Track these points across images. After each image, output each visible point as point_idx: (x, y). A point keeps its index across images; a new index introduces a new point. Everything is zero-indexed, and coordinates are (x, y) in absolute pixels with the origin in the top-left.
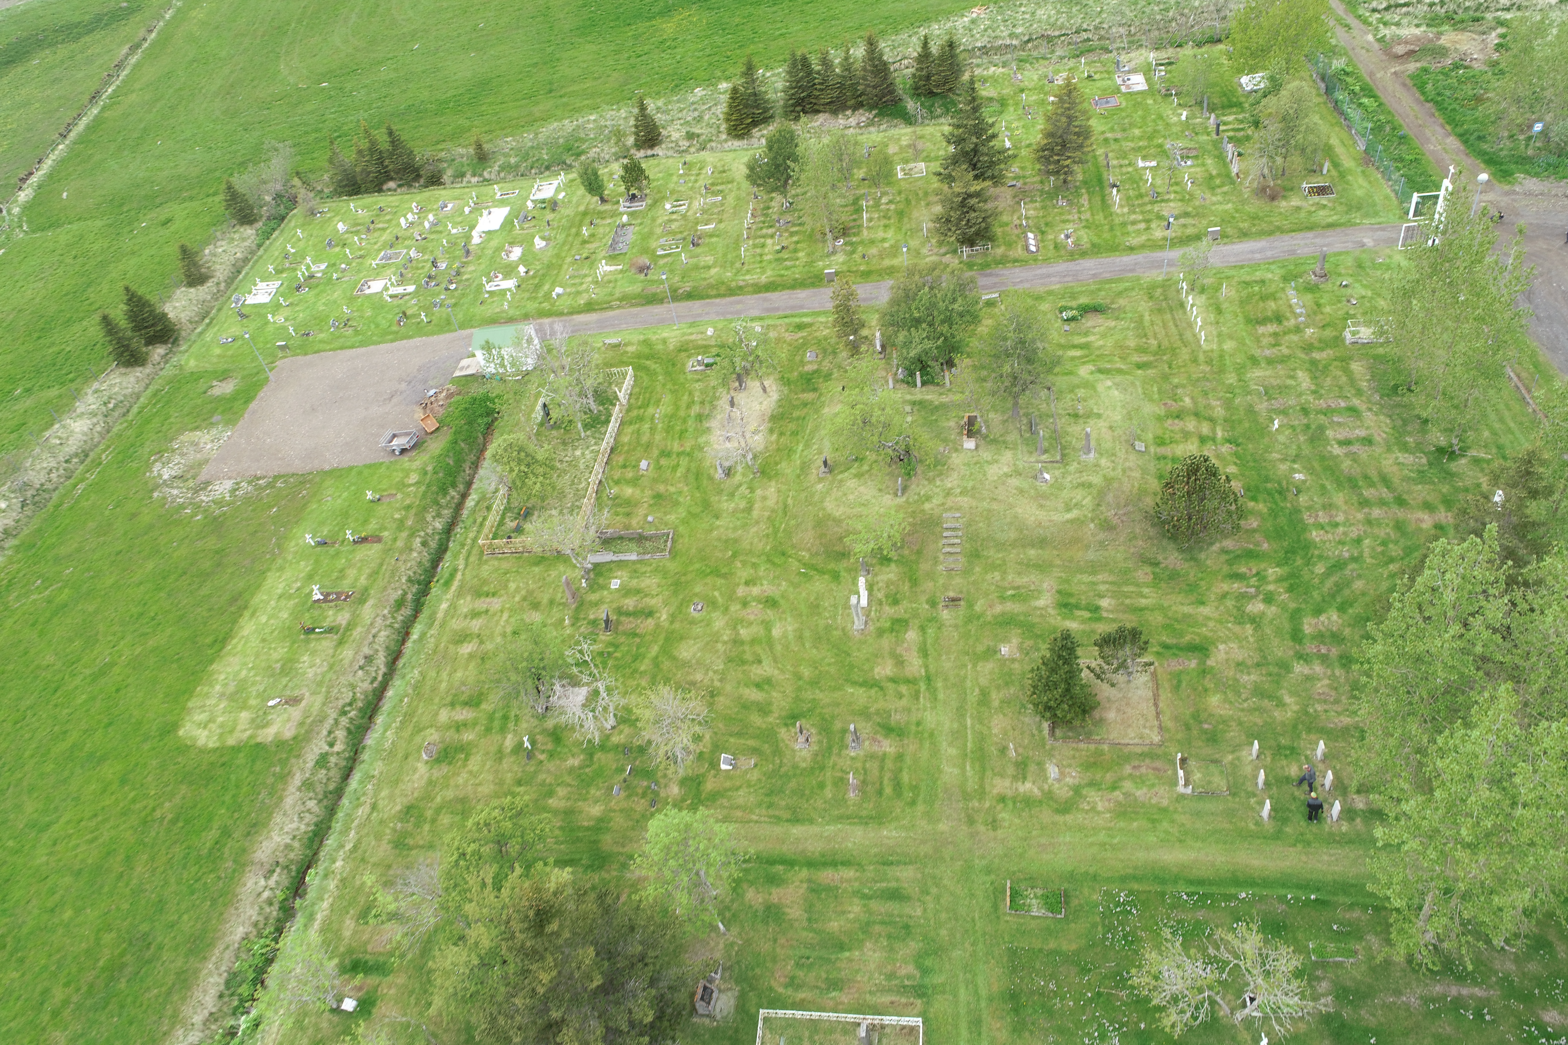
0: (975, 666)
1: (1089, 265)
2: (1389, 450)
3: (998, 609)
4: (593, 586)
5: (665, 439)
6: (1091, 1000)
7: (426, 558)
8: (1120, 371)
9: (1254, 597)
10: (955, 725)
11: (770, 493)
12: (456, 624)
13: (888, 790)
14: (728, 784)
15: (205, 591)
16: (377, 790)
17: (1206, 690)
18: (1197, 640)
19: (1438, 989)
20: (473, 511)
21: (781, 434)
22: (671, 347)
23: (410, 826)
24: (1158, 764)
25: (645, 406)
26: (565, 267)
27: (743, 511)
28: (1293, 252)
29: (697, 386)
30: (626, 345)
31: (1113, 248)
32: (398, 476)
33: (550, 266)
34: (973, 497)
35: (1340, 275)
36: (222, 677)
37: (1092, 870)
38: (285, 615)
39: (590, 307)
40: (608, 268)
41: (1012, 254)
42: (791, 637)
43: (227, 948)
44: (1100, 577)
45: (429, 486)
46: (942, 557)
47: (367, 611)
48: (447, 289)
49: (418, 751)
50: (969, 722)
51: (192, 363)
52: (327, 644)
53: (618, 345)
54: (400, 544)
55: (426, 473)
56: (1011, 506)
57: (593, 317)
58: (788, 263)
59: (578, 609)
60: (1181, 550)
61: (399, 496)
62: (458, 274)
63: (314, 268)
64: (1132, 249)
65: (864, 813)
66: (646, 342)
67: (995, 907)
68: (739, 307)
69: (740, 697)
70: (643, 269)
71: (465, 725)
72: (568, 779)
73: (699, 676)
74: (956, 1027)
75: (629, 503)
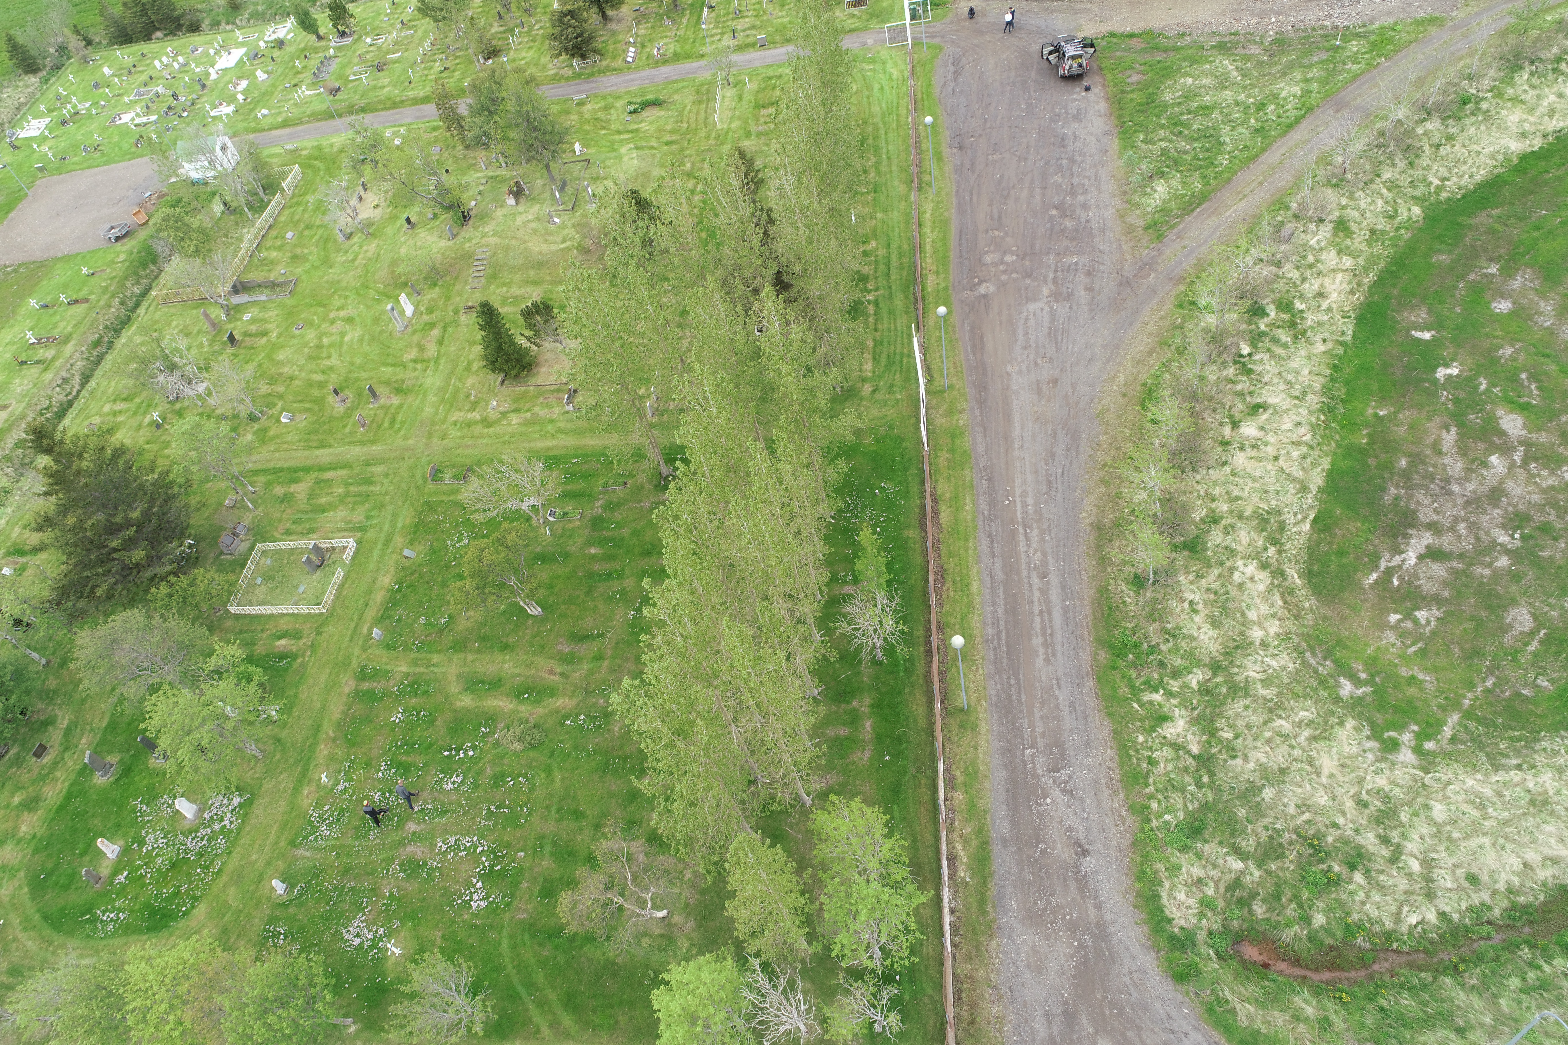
1: (665, 70)
4: (231, 319)
5: (311, 217)
7: (122, 312)
8: (652, 148)
10: (443, 384)
11: (371, 247)
13: (386, 425)
14: (283, 430)
21: (395, 207)
22: (335, 150)
24: (561, 395)
25: (304, 194)
26: (276, 93)
27: (350, 261)
30: (302, 149)
31: (689, 56)
32: (110, 257)
33: (265, 94)
34: (500, 237)
37: (492, 456)
38: (8, 355)
39: (285, 124)
40: (308, 93)
41: (614, 65)
45: (132, 263)
46: (470, 280)
47: (69, 349)
48: (180, 116)
50: (453, 381)
52: (34, 371)
53: (296, 150)
54: (102, 303)
55: (132, 254)
56: (525, 242)
57: (287, 131)
58: (441, 81)
59: (216, 335)
61: (108, 271)
62: (193, 104)
63: (80, 107)
64: (702, 56)
65: (366, 439)
66: (318, 147)
67: (425, 481)
68: (396, 116)
69: (309, 379)
70: (334, 92)
71: (120, 412)
73: (286, 370)
74: (375, 543)
75: (273, 263)
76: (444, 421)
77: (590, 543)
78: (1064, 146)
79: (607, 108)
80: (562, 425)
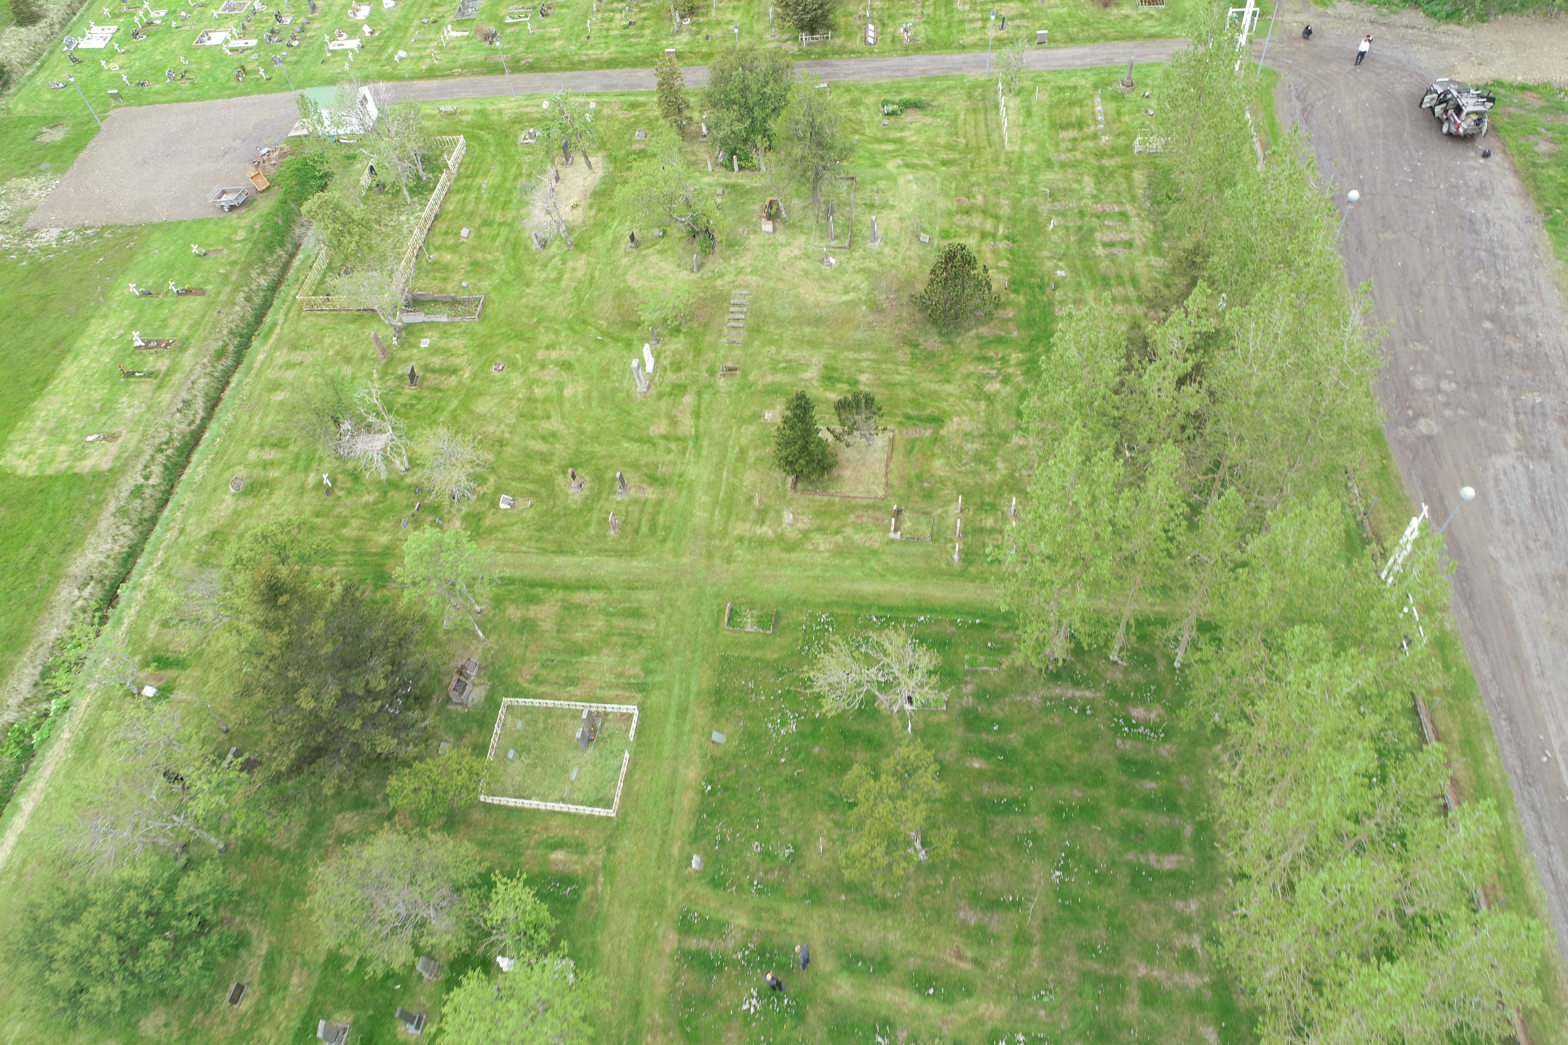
0: (739, 428)
1: (920, 61)
2: (1145, 252)
3: (769, 379)
4: (404, 344)
5: (488, 209)
6: (781, 696)
7: (249, 312)
8: (925, 167)
9: (993, 378)
10: (712, 477)
11: (580, 264)
12: (270, 374)
13: (644, 529)
14: (505, 521)
15: (29, 334)
16: (186, 517)
17: (933, 455)
18: (937, 412)
19: (1058, 691)
20: (298, 270)
21: (600, 210)
22: (506, 118)
23: (214, 549)
24: (878, 514)
25: (473, 176)
26: (412, 30)
27: (553, 281)
28: (1110, 61)
29: (527, 159)
30: (461, 113)
31: (947, 45)
32: (225, 233)
33: (396, 28)
34: (761, 276)
35: (1146, 85)
36: (43, 413)
37: (803, 597)
38: (106, 359)
39: (431, 73)
40: (454, 34)
41: (850, 45)
42: (580, 397)
43: (42, 645)
44: (864, 355)
45: (255, 244)
46: (726, 330)
47: (187, 359)
48: (289, 45)
49: (227, 484)
50: (725, 475)
51: (21, 107)
52: (146, 387)
53: (454, 114)
54: (223, 297)
55: (253, 231)
56: (795, 287)
57: (433, 83)
58: (633, 40)
59: (387, 365)
60: (940, 334)
61: (225, 252)
62: (303, 30)
63: (153, 14)
64: (964, 47)
65: (621, 547)
66: (483, 113)
67: (717, 624)
68: (578, 82)
69: (526, 448)
70: (489, 37)
71: (272, 464)
72: (362, 513)
73: (491, 428)
74: (666, 714)
75: (447, 268)
76: (724, 534)
77: (968, 750)
78: (1477, 232)
79: (854, 103)
80: (889, 559)
